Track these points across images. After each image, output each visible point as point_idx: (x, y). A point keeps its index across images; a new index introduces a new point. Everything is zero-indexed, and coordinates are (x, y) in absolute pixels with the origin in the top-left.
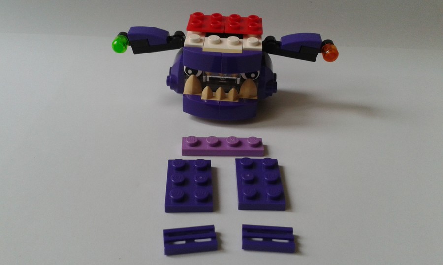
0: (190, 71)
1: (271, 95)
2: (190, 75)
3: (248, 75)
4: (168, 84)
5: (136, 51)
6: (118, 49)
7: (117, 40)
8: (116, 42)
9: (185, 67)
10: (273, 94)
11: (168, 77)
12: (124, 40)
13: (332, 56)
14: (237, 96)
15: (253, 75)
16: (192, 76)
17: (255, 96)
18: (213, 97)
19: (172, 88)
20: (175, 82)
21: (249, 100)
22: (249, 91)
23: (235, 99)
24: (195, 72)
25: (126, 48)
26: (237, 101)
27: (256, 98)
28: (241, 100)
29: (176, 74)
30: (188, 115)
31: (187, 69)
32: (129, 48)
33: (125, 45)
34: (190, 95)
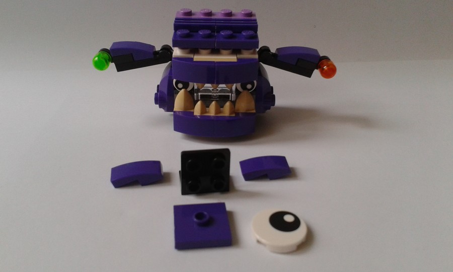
0: (180, 86)
1: (269, 109)
2: (181, 89)
3: (244, 87)
4: (156, 102)
5: (120, 68)
6: (100, 65)
7: (98, 56)
8: (97, 58)
9: (174, 80)
10: (272, 107)
11: (156, 94)
12: (106, 55)
13: (330, 72)
14: (233, 110)
15: (249, 86)
16: (183, 90)
17: (253, 110)
18: (206, 112)
19: (160, 107)
20: (164, 99)
21: (247, 114)
22: (245, 104)
23: (231, 113)
24: (186, 86)
25: (107, 64)
26: (234, 115)
27: (254, 111)
28: (237, 114)
29: (165, 90)
30: (179, 134)
31: (177, 83)
32: (112, 66)
33: (107, 61)
34: (181, 112)
